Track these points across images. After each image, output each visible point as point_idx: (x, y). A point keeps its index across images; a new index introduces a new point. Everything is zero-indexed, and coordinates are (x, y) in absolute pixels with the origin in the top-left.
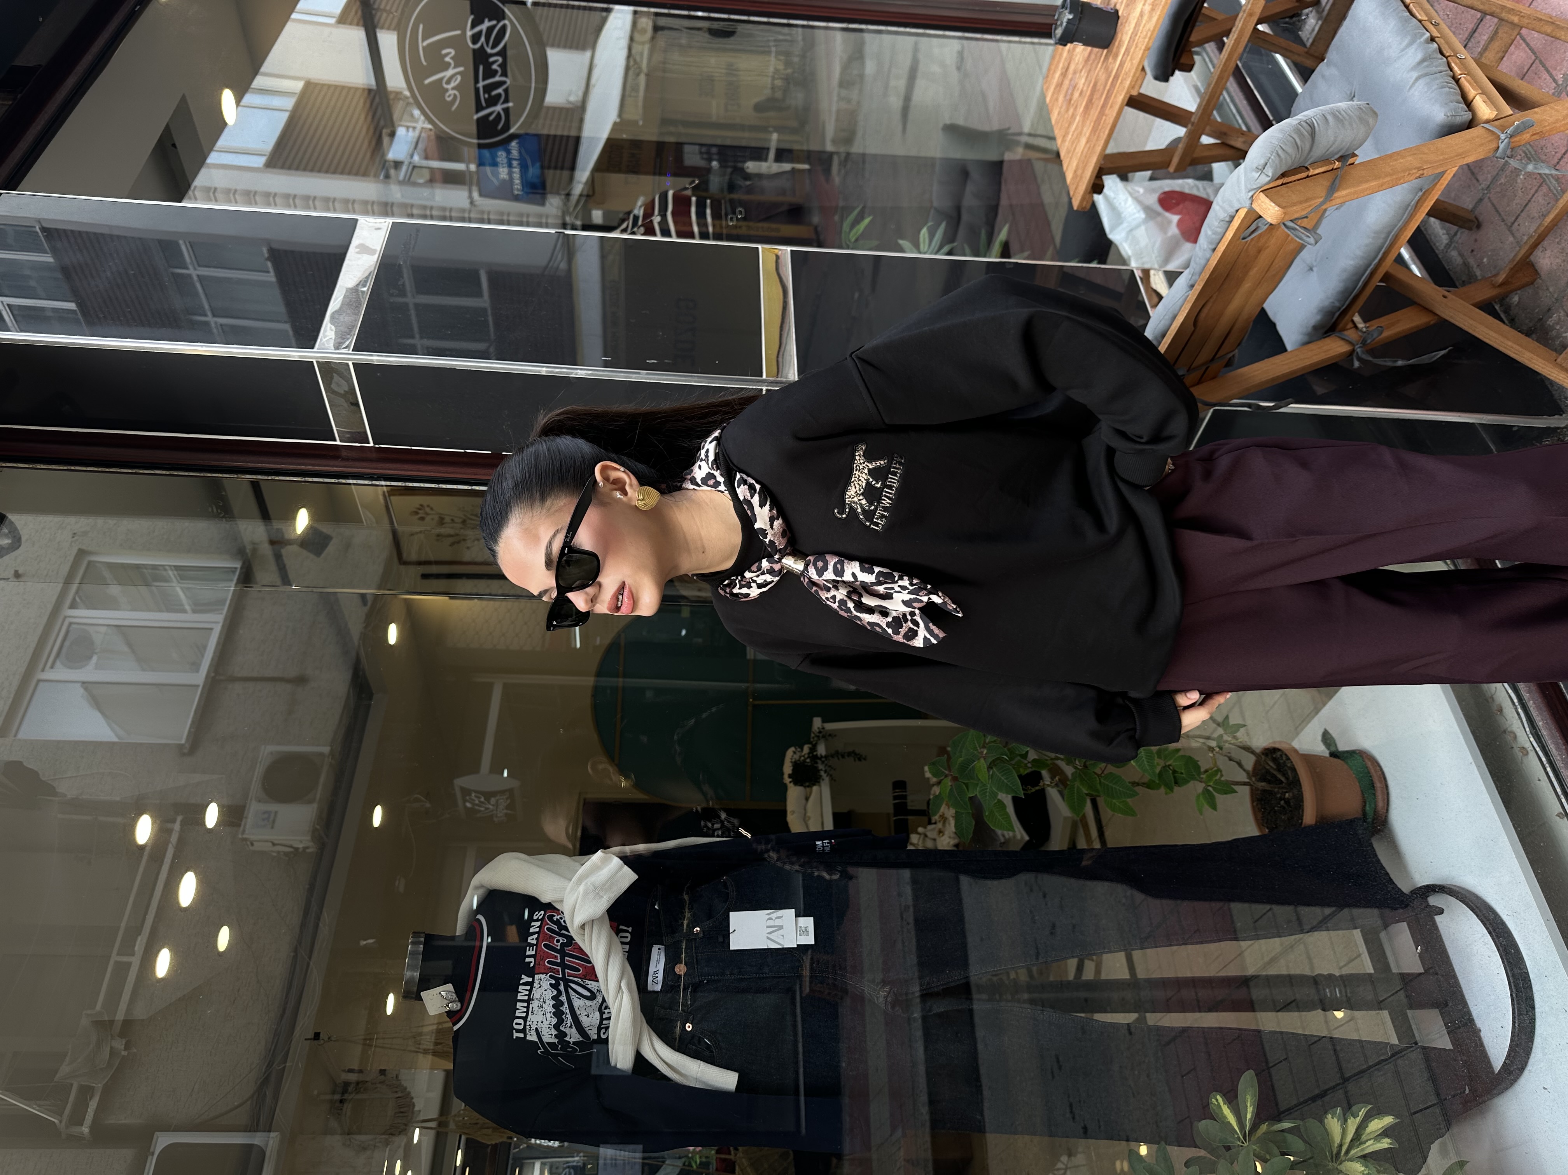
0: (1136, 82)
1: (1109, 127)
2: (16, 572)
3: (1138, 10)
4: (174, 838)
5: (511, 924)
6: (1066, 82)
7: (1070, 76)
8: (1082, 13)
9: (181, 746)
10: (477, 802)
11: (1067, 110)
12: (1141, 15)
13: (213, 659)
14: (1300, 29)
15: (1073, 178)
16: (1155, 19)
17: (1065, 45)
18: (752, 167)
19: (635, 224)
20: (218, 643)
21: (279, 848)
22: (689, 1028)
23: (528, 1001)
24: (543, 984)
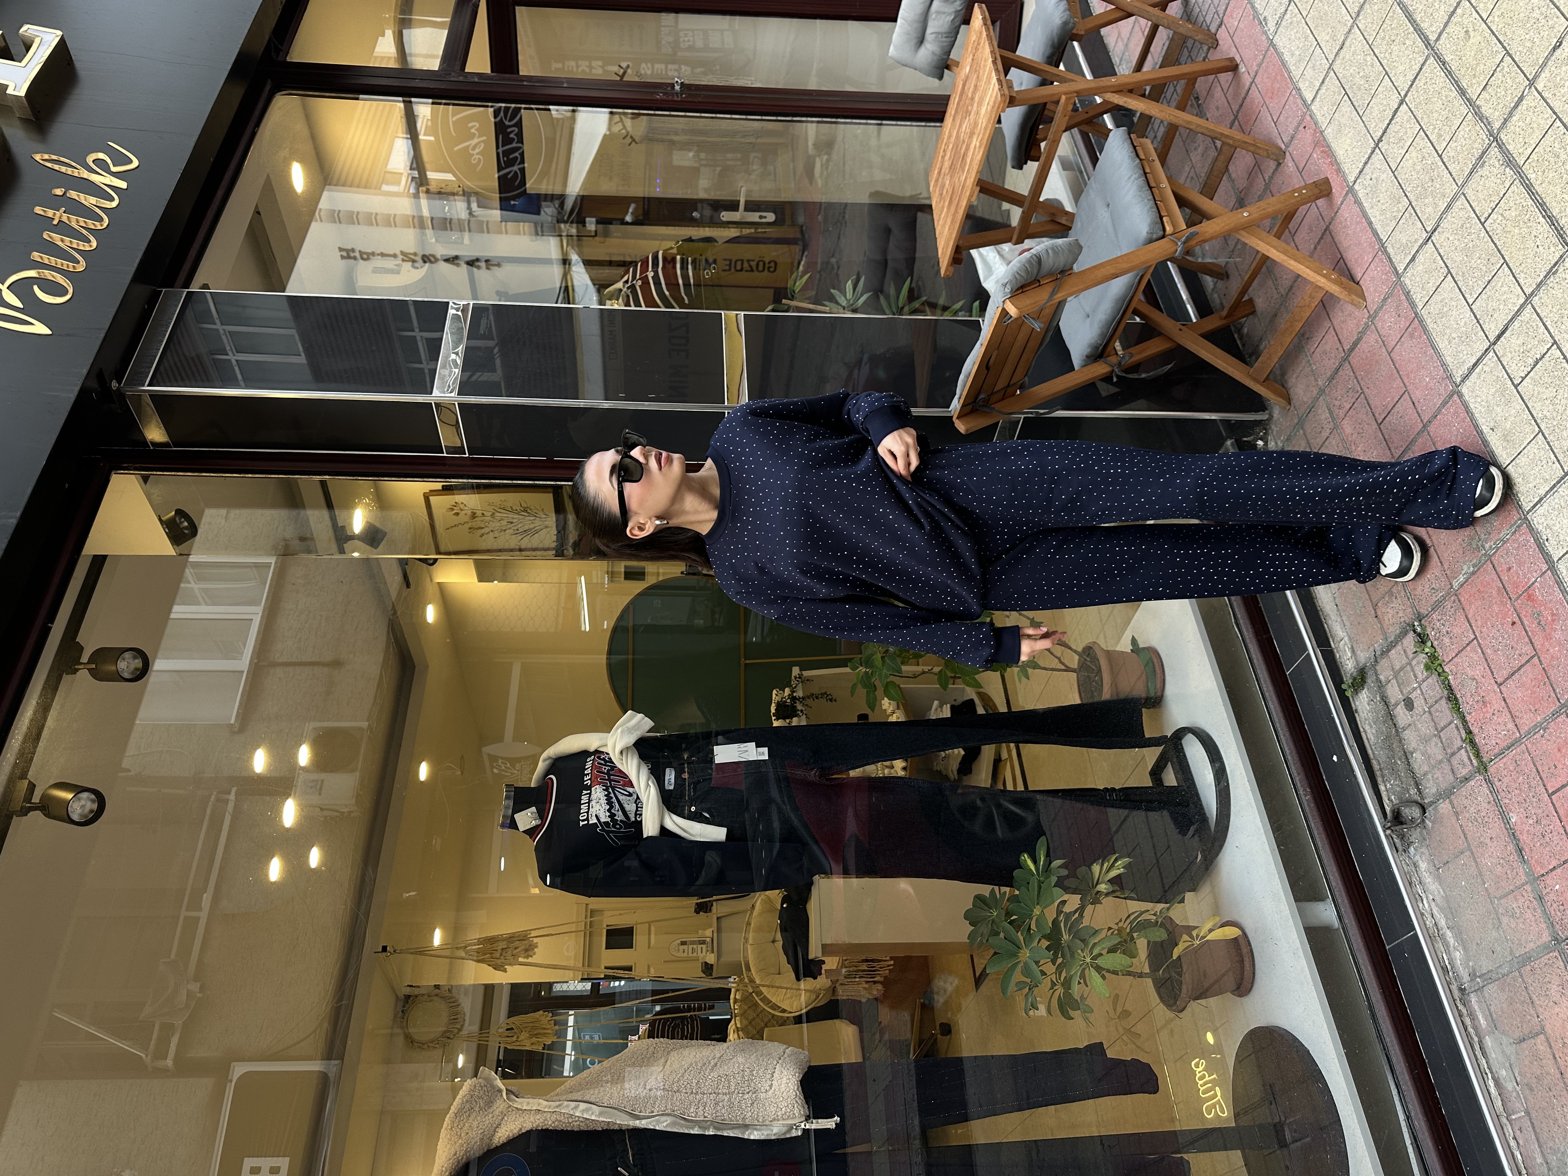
4: (230, 807)
6: (940, 180)
7: (942, 176)
9: (231, 726)
10: (503, 768)
11: (939, 207)
13: (255, 646)
15: (942, 253)
18: (726, 216)
19: (634, 277)
20: (259, 632)
21: (326, 813)
22: (693, 809)
23: (589, 803)
24: (598, 793)
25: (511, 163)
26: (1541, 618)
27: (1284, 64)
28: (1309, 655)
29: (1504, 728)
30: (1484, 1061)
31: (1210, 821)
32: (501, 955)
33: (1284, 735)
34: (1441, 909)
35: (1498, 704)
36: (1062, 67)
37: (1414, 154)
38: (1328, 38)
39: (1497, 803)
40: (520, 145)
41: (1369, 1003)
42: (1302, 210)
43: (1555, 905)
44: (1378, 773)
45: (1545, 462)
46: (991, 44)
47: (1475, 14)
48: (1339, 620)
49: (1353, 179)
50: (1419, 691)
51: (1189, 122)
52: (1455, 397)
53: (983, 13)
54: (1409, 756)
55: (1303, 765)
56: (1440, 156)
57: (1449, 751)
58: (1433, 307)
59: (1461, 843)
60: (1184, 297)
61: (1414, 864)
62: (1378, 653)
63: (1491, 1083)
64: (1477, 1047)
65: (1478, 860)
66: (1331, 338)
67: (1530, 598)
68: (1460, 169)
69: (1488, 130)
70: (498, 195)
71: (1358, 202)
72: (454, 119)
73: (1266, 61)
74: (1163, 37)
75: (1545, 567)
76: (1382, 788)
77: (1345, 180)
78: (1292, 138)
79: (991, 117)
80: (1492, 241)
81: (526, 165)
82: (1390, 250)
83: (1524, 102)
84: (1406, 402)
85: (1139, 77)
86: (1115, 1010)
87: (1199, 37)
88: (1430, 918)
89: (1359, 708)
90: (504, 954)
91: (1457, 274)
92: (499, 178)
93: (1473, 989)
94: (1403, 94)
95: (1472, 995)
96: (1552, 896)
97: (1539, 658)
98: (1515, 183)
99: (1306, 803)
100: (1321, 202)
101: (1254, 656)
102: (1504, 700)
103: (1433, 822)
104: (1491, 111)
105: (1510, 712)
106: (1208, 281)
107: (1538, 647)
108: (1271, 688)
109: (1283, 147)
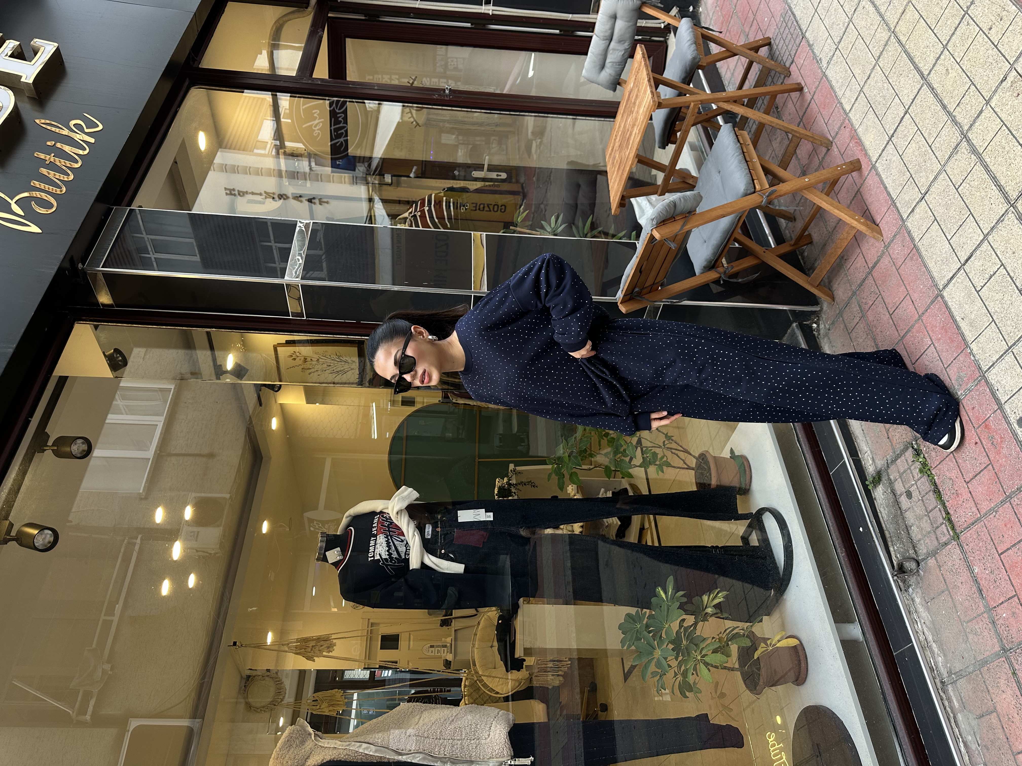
0: (633, 162)
1: (624, 180)
4: (137, 548)
6: (613, 154)
9: (140, 494)
10: (317, 527)
13: (158, 443)
15: (613, 200)
18: (476, 174)
19: (416, 210)
20: (161, 433)
21: (200, 553)
22: (443, 551)
23: (375, 546)
24: (381, 539)
25: (339, 136)
26: (993, 440)
27: (832, 87)
28: (845, 462)
29: (970, 511)
30: (957, 730)
31: (780, 568)
32: (312, 649)
33: (828, 514)
34: (929, 629)
35: (967, 496)
36: (691, 85)
37: (914, 145)
38: (860, 72)
39: (966, 560)
40: (345, 125)
41: (882, 690)
42: (843, 179)
43: (1003, 627)
44: (889, 540)
45: (996, 340)
46: (647, 69)
47: (952, 58)
48: (864, 439)
49: (875, 160)
50: (915, 486)
51: (771, 122)
52: (939, 298)
53: (642, 50)
54: (909, 529)
55: (840, 533)
56: (930, 147)
57: (935, 526)
58: (925, 241)
59: (942, 586)
60: (767, 232)
61: (912, 599)
62: (889, 461)
63: (961, 745)
64: (952, 721)
65: (953, 597)
66: (860, 260)
67: (987, 427)
68: (943, 155)
69: (960, 131)
70: (330, 156)
71: (878, 174)
72: (304, 107)
73: (821, 85)
74: (755, 69)
75: (996, 407)
76: (891, 549)
77: (870, 160)
78: (837, 133)
79: (646, 114)
80: (963, 200)
81: (349, 138)
82: (898, 205)
83: (983, 114)
84: (908, 301)
85: (740, 93)
86: (716, 692)
87: (779, 69)
88: (922, 635)
89: (877, 498)
90: (313, 649)
91: (941, 220)
92: (331, 145)
93: (950, 682)
94: (907, 107)
95: (949, 686)
96: (1001, 621)
97: (992, 465)
98: (977, 164)
99: (842, 558)
100: (854, 174)
101: (809, 462)
102: (970, 493)
103: (924, 572)
104: (962, 119)
105: (974, 500)
106: (783, 222)
107: (992, 459)
108: (820, 483)
109: (831, 139)
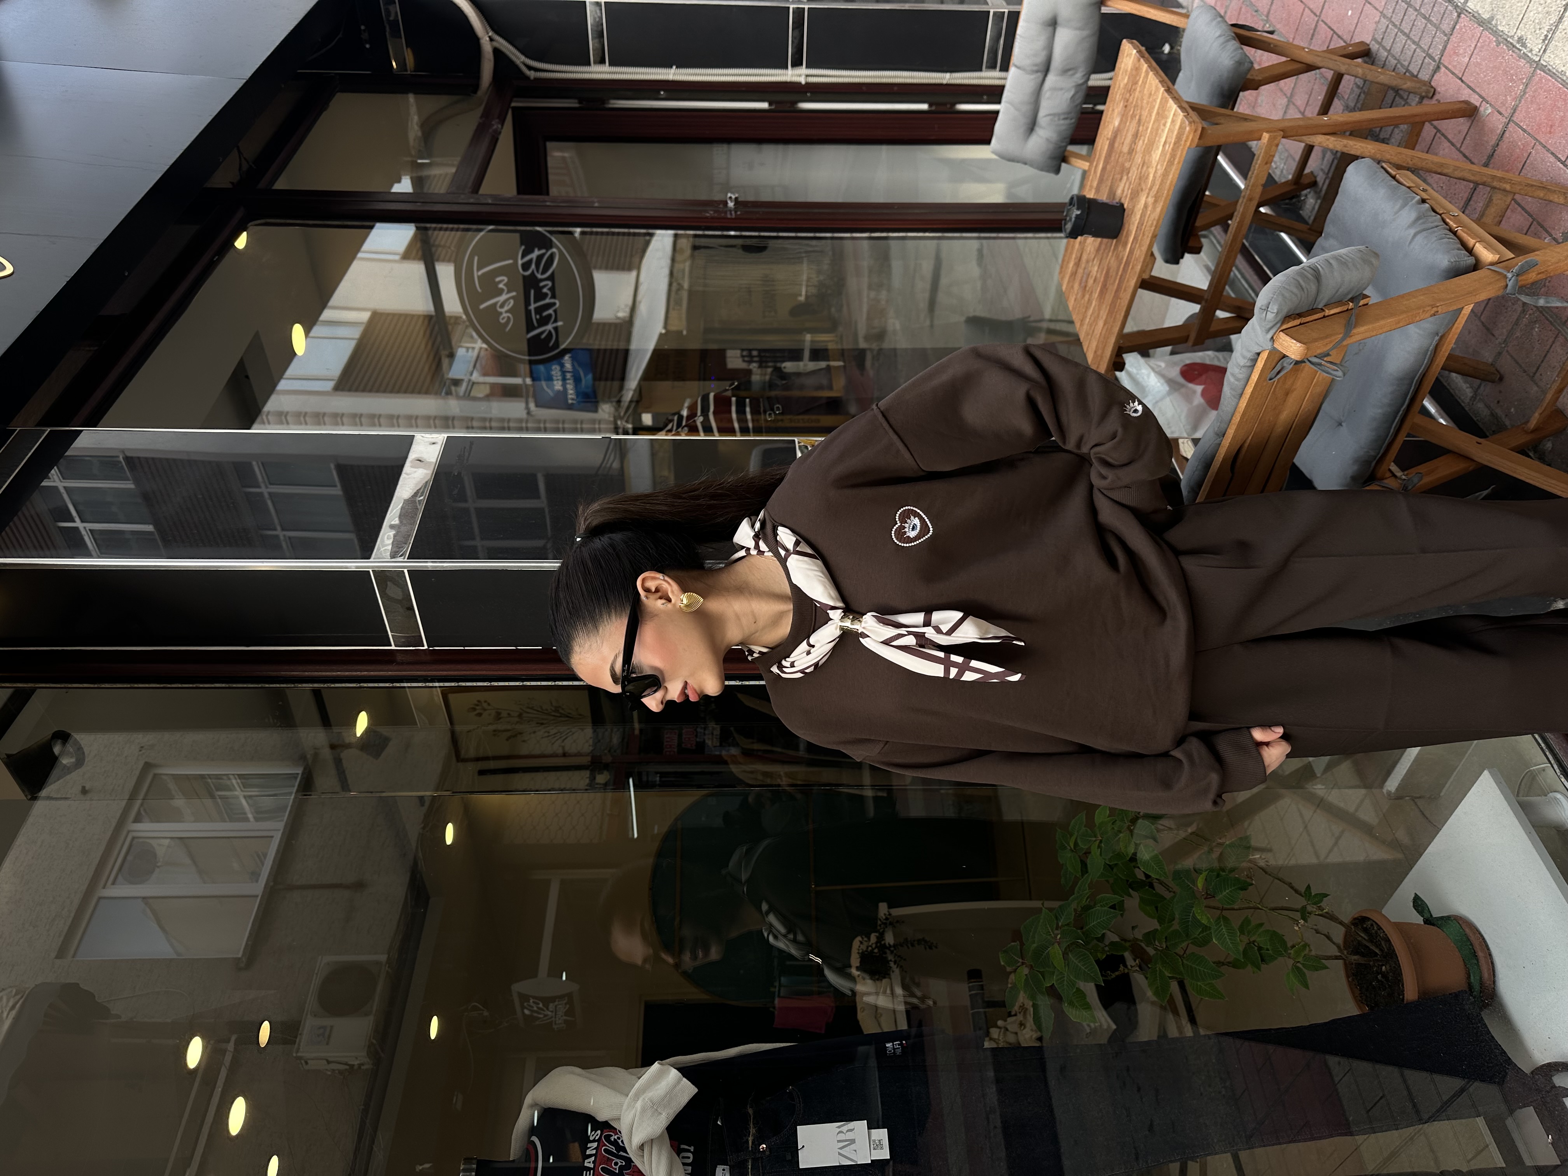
0: (1147, 266)
1: (1124, 309)
2: (84, 787)
3: (1143, 202)
4: (228, 1058)
5: (574, 1142)
6: (1080, 271)
7: (1083, 266)
8: (1089, 208)
9: (237, 960)
10: (535, 1009)
11: (1083, 296)
12: (1146, 206)
13: (271, 868)
14: (1300, 208)
15: (1094, 358)
16: (1158, 210)
17: (1076, 238)
18: (789, 367)
19: (679, 425)
20: (278, 850)
53: (1135, 47)
85: (1359, 116)
